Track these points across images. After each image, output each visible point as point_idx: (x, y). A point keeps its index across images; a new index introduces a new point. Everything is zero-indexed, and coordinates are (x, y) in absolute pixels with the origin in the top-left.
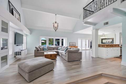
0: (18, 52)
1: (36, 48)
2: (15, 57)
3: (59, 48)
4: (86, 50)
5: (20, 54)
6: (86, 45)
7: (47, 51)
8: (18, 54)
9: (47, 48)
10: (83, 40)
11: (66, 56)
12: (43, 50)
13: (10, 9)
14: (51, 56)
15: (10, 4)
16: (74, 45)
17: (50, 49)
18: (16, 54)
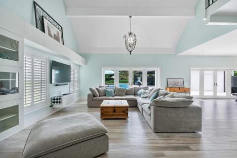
0: (56, 98)
1: (91, 89)
2: (51, 106)
3: (139, 92)
4: (216, 98)
5: (60, 102)
6: (215, 84)
7: (111, 98)
8: (56, 101)
9: (113, 90)
10: (206, 72)
11: (150, 115)
12: (105, 96)
13: (37, 17)
14: (115, 111)
15: (37, 7)
16: (180, 85)
17: (119, 93)
18: (53, 101)
